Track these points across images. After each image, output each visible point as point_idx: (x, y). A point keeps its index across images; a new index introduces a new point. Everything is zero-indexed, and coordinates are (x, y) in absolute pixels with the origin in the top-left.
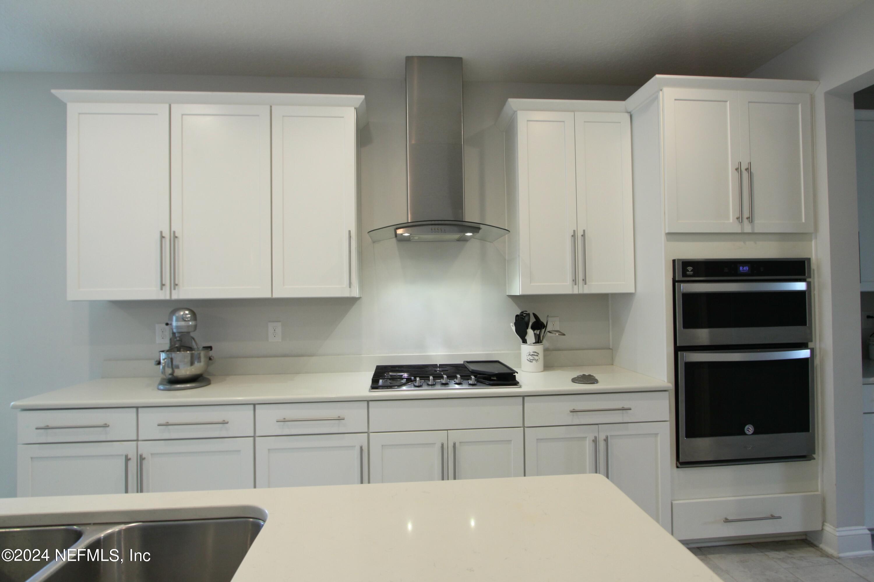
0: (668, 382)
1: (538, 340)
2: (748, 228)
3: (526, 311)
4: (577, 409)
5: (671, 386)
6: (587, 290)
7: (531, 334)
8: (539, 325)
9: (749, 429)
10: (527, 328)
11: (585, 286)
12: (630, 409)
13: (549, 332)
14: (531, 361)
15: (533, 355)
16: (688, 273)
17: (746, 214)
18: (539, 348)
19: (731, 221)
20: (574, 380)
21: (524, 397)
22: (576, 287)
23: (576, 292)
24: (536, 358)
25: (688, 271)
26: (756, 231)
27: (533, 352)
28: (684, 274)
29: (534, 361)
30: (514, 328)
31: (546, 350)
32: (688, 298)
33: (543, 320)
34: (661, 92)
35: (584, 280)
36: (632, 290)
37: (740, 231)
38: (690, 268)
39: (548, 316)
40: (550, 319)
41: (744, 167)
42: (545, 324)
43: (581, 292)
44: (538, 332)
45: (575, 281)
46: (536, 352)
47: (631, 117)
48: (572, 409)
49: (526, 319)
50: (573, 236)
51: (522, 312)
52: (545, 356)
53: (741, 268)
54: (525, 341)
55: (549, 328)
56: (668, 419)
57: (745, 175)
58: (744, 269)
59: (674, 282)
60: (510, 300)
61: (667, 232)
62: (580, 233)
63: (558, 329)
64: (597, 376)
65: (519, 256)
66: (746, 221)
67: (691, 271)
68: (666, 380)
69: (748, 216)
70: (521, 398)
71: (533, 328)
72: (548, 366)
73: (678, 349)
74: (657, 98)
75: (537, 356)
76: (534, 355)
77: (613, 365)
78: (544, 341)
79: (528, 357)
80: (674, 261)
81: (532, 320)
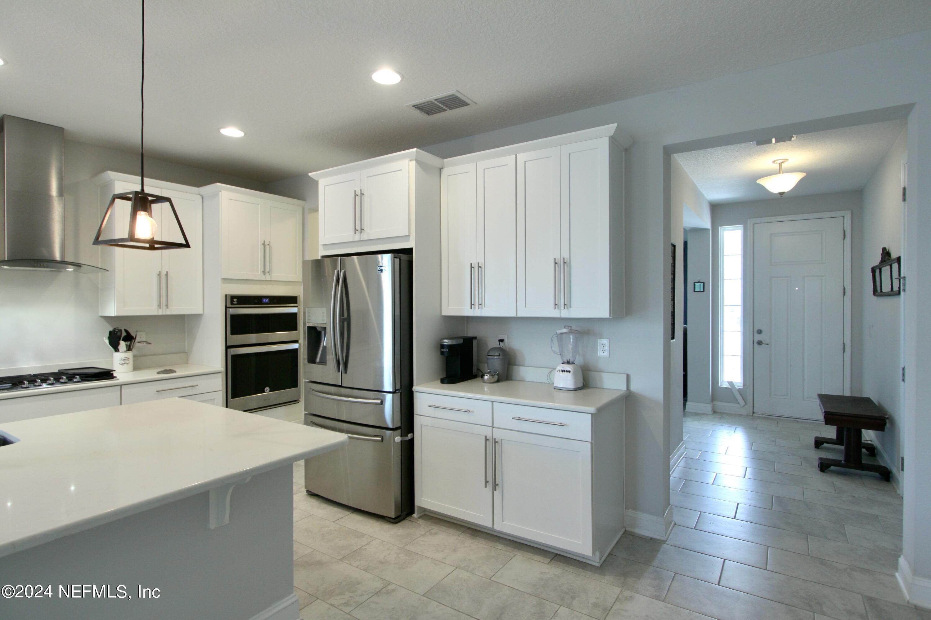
0: (222, 367)
1: (129, 349)
2: (268, 278)
3: (118, 328)
4: (161, 389)
5: (223, 369)
6: (168, 312)
7: (123, 345)
8: (129, 338)
9: (267, 389)
10: (120, 340)
11: (167, 309)
12: (197, 386)
13: (138, 342)
14: (122, 364)
15: (124, 360)
16: (234, 303)
17: (267, 270)
18: (130, 354)
19: (259, 273)
20: (158, 373)
21: (121, 386)
22: (160, 310)
23: (160, 313)
24: (127, 362)
25: (234, 301)
26: (273, 279)
27: (125, 358)
28: (232, 303)
29: (125, 364)
30: (107, 341)
31: (134, 356)
32: (233, 317)
33: (133, 334)
34: (220, 193)
35: (167, 306)
36: (201, 312)
37: (264, 279)
38: (235, 300)
39: (137, 331)
40: (138, 334)
41: (267, 243)
42: (134, 337)
43: (164, 313)
44: (128, 343)
45: (160, 306)
46: (127, 358)
47: (202, 198)
48: (157, 390)
49: (119, 334)
50: (158, 275)
51: (115, 329)
52: (134, 361)
53: (264, 300)
54: (117, 350)
55: (138, 339)
56: (221, 389)
57: (267, 247)
58: (266, 300)
59: (226, 307)
60: (102, 320)
61: (222, 278)
62: (164, 273)
63: (144, 340)
64: (175, 370)
65: (114, 288)
66: (267, 274)
67: (236, 301)
68: (220, 367)
69: (268, 271)
70: (119, 387)
71: (125, 340)
72: (136, 368)
73: (227, 347)
74: (218, 195)
75: (128, 360)
76: (126, 360)
77: (187, 363)
78: (133, 350)
79: (120, 361)
80: (226, 295)
81: (124, 334)
